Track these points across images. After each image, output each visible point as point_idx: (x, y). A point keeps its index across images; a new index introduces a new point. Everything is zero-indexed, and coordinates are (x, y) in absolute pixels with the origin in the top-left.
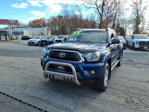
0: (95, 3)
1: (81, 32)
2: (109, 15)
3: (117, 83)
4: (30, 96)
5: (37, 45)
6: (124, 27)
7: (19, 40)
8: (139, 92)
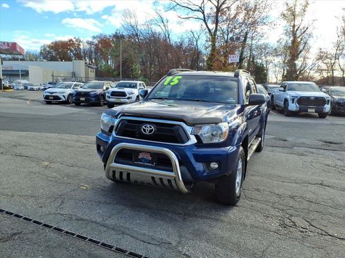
0: (201, 8)
1: (180, 77)
2: (230, 35)
3: (259, 187)
4: (77, 220)
5: (66, 103)
6: (264, 63)
7: (18, 89)
8: (306, 204)
